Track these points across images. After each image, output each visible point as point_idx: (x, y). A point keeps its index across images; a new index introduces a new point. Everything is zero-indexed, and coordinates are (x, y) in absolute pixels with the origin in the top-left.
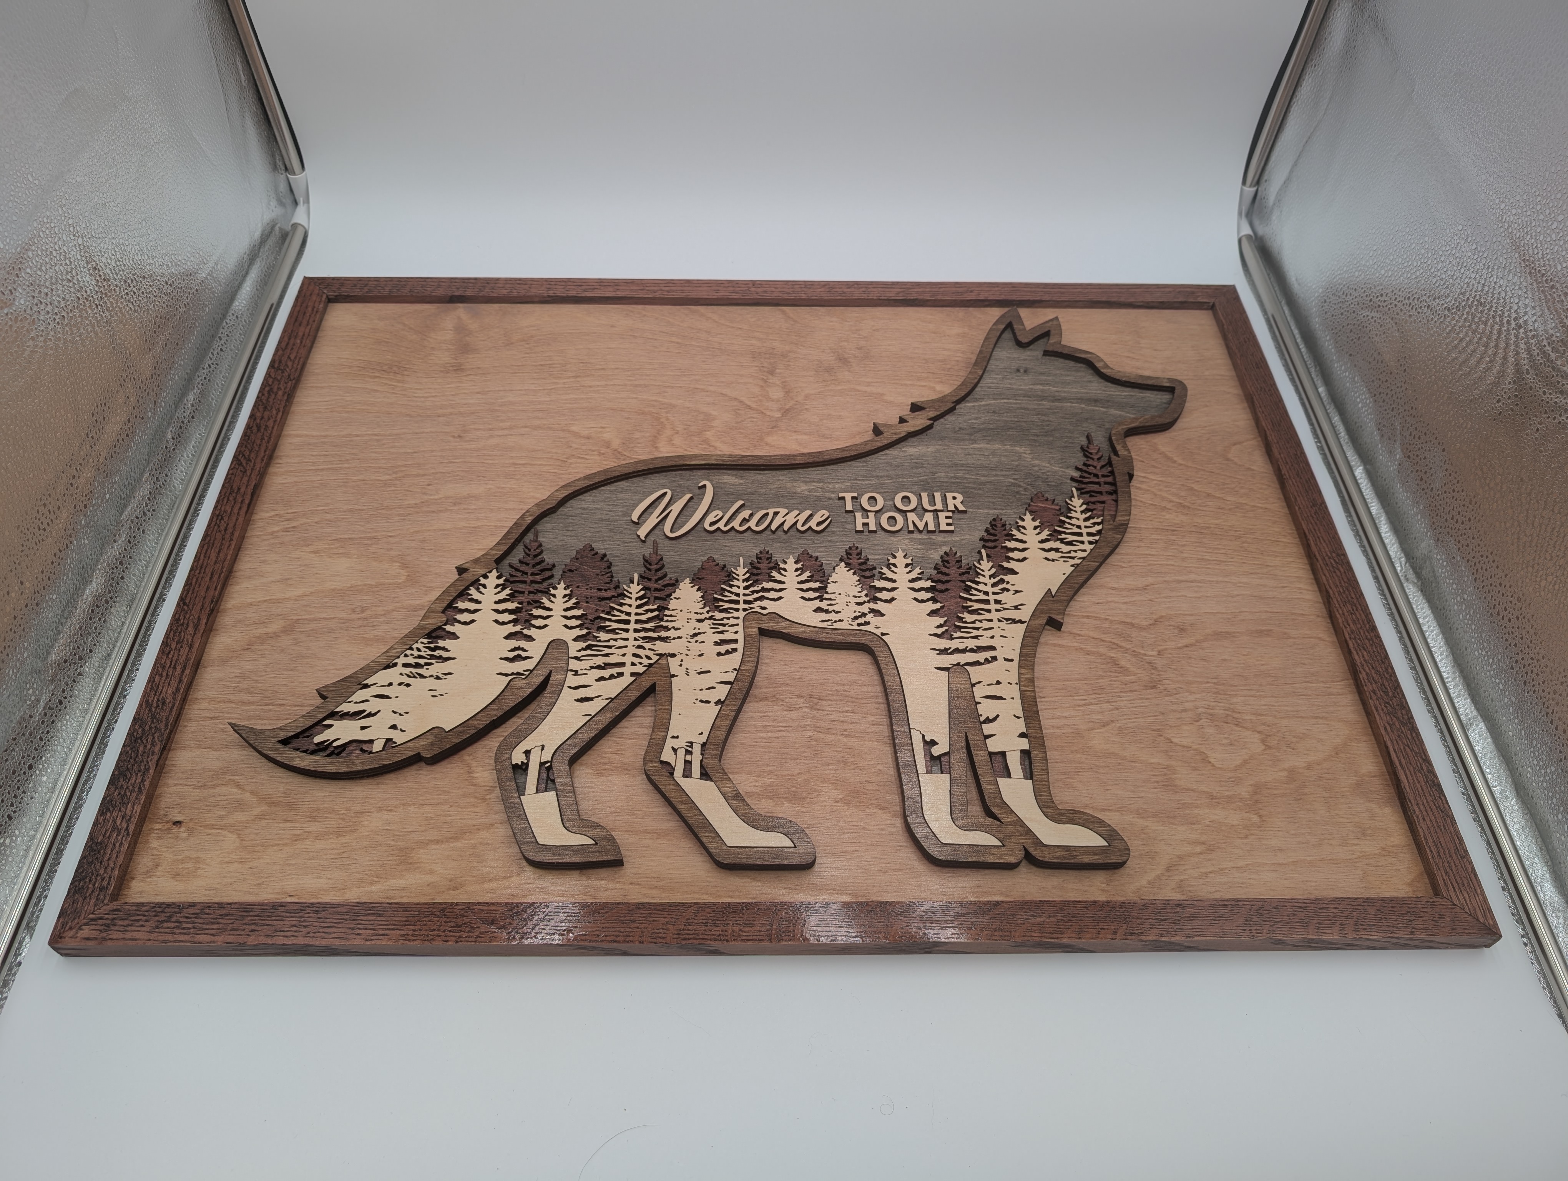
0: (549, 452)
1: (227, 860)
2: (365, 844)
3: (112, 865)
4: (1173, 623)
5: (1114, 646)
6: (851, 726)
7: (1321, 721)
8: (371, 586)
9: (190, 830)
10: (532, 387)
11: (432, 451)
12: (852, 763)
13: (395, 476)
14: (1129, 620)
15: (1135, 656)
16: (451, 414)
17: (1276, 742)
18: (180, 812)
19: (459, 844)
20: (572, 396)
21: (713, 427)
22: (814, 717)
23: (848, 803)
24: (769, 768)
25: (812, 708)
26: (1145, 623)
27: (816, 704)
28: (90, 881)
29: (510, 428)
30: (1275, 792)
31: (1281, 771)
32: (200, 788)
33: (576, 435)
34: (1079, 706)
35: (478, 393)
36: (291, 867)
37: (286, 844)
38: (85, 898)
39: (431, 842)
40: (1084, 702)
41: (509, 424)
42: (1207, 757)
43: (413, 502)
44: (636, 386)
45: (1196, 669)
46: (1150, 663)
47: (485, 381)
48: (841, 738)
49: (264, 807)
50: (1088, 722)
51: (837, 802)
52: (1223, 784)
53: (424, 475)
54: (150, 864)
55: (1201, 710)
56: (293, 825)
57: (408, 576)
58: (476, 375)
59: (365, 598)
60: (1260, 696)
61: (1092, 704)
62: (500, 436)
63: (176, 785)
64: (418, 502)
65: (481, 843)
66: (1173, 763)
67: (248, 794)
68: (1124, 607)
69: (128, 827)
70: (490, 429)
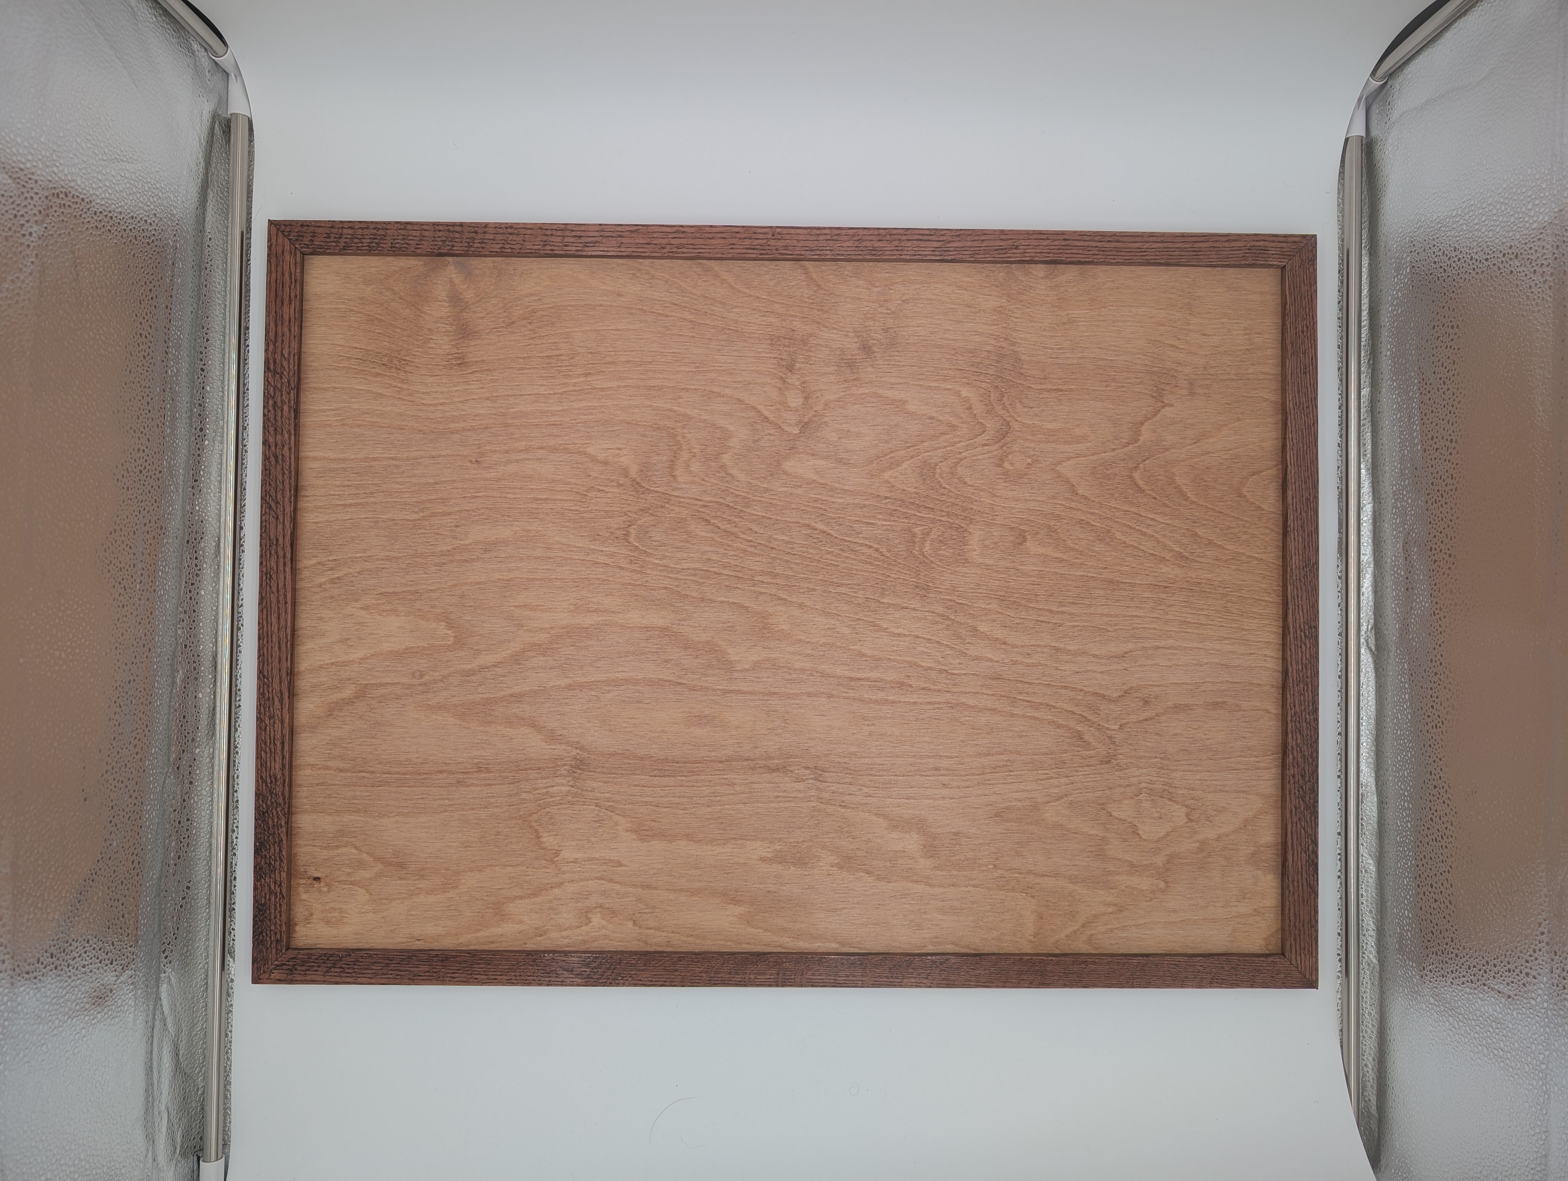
0: (568, 483)
1: (363, 910)
2: (465, 899)
3: (278, 922)
4: (1140, 695)
5: (1083, 720)
6: (848, 797)
7: (1242, 795)
8: (424, 648)
9: (327, 885)
10: (542, 390)
11: (454, 481)
12: (847, 832)
13: (422, 514)
14: (1101, 692)
15: (1099, 730)
16: (464, 430)
17: (1198, 815)
18: (316, 870)
19: (538, 900)
20: (585, 404)
21: (729, 447)
22: (818, 789)
23: (841, 868)
24: (779, 836)
25: (816, 779)
26: (1115, 695)
27: (820, 775)
28: (267, 935)
29: (526, 450)
30: (1184, 861)
31: (1194, 842)
32: (325, 848)
33: (593, 459)
34: (1042, 780)
35: (487, 399)
36: (413, 917)
37: (405, 898)
38: (267, 948)
39: (516, 897)
40: (1045, 776)
41: (524, 443)
42: (1138, 829)
43: (445, 548)
44: (650, 388)
45: (1148, 744)
46: (1110, 737)
47: (493, 381)
48: (839, 809)
49: (380, 866)
50: (1045, 796)
51: (833, 866)
52: (1144, 854)
53: (449, 514)
54: (306, 913)
55: (1144, 785)
56: (407, 882)
57: (455, 637)
58: (481, 372)
59: (421, 661)
60: (1197, 771)
61: (1052, 778)
62: (517, 461)
63: (306, 845)
64: (450, 548)
65: (555, 899)
66: (1108, 835)
67: (365, 855)
68: (1099, 676)
69: (281, 890)
70: (507, 452)
